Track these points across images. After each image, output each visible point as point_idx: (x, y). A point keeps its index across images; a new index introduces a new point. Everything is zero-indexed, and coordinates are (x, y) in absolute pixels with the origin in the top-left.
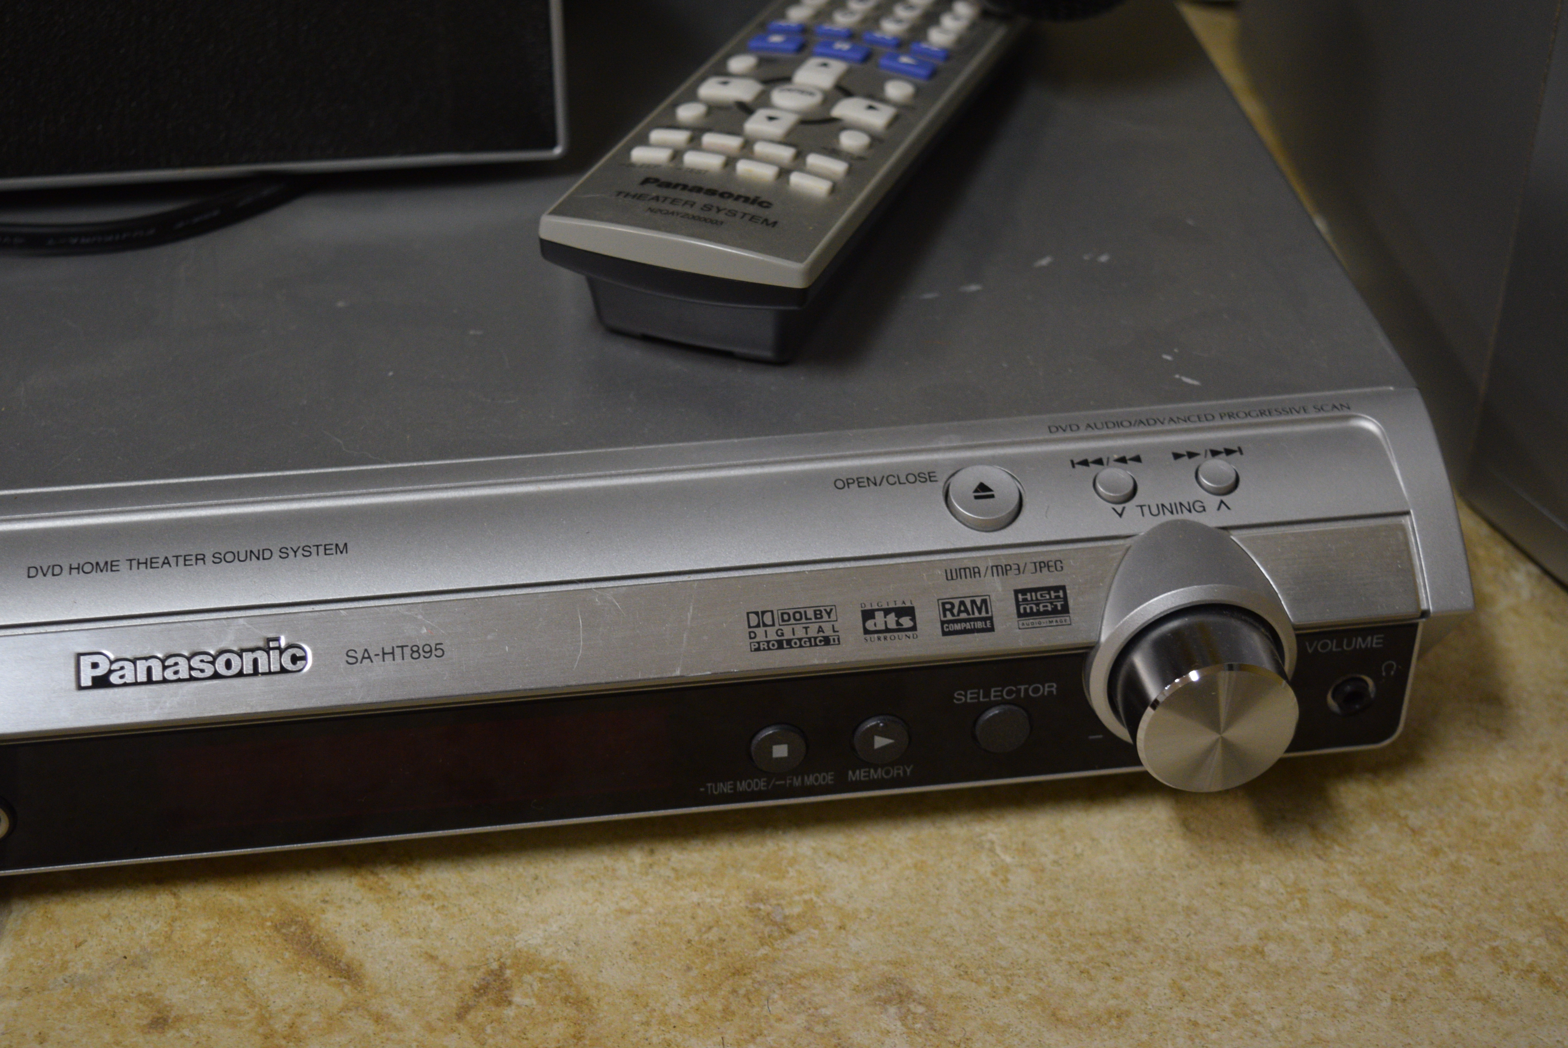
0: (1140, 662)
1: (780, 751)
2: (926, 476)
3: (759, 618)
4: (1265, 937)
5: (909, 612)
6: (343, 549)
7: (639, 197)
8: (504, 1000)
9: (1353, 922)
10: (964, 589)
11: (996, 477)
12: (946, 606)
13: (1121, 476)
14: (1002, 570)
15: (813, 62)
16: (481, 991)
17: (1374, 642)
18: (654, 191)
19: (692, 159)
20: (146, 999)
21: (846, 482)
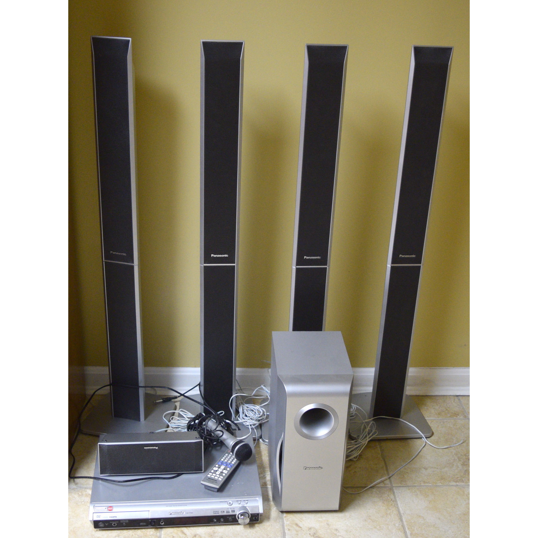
0: (239, 516)
1: (215, 521)
2: (226, 502)
3: (214, 511)
4: (247, 535)
5: (224, 511)
6: (186, 505)
7: (208, 480)
8: (196, 537)
9: (254, 534)
10: (228, 510)
11: (231, 502)
12: (227, 511)
13: (239, 502)
14: (231, 509)
15: (222, 466)
16: (194, 536)
17: (256, 515)
18: (209, 479)
19: (212, 476)
20: (172, 535)
21: (221, 502)
